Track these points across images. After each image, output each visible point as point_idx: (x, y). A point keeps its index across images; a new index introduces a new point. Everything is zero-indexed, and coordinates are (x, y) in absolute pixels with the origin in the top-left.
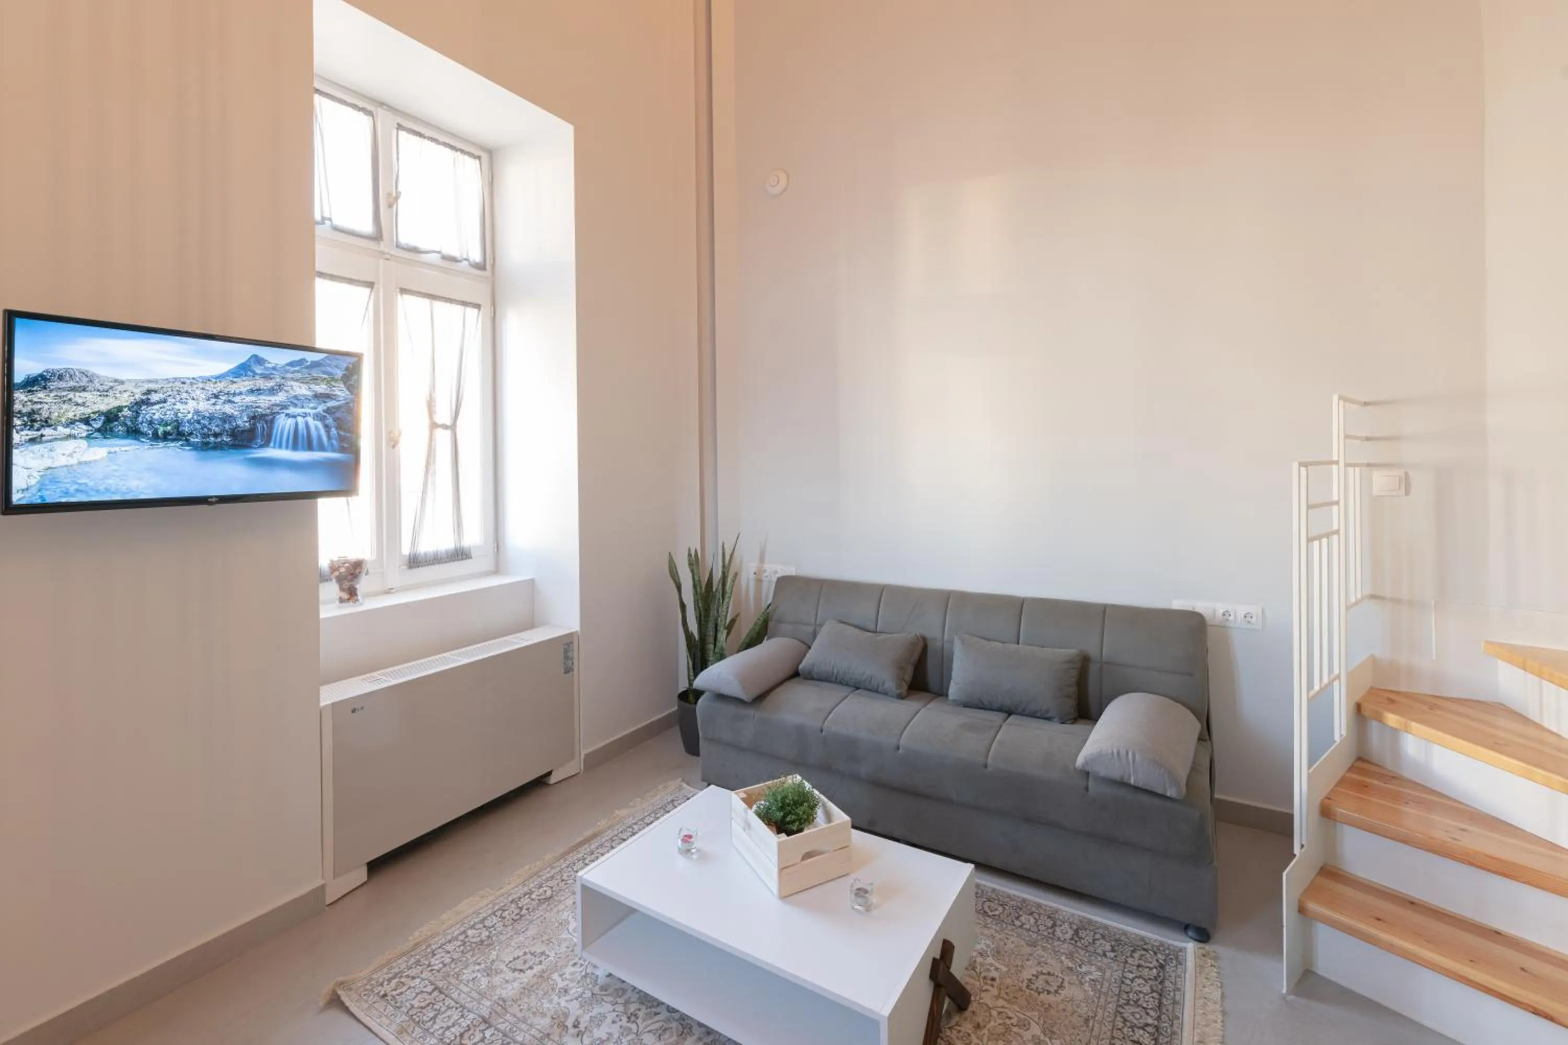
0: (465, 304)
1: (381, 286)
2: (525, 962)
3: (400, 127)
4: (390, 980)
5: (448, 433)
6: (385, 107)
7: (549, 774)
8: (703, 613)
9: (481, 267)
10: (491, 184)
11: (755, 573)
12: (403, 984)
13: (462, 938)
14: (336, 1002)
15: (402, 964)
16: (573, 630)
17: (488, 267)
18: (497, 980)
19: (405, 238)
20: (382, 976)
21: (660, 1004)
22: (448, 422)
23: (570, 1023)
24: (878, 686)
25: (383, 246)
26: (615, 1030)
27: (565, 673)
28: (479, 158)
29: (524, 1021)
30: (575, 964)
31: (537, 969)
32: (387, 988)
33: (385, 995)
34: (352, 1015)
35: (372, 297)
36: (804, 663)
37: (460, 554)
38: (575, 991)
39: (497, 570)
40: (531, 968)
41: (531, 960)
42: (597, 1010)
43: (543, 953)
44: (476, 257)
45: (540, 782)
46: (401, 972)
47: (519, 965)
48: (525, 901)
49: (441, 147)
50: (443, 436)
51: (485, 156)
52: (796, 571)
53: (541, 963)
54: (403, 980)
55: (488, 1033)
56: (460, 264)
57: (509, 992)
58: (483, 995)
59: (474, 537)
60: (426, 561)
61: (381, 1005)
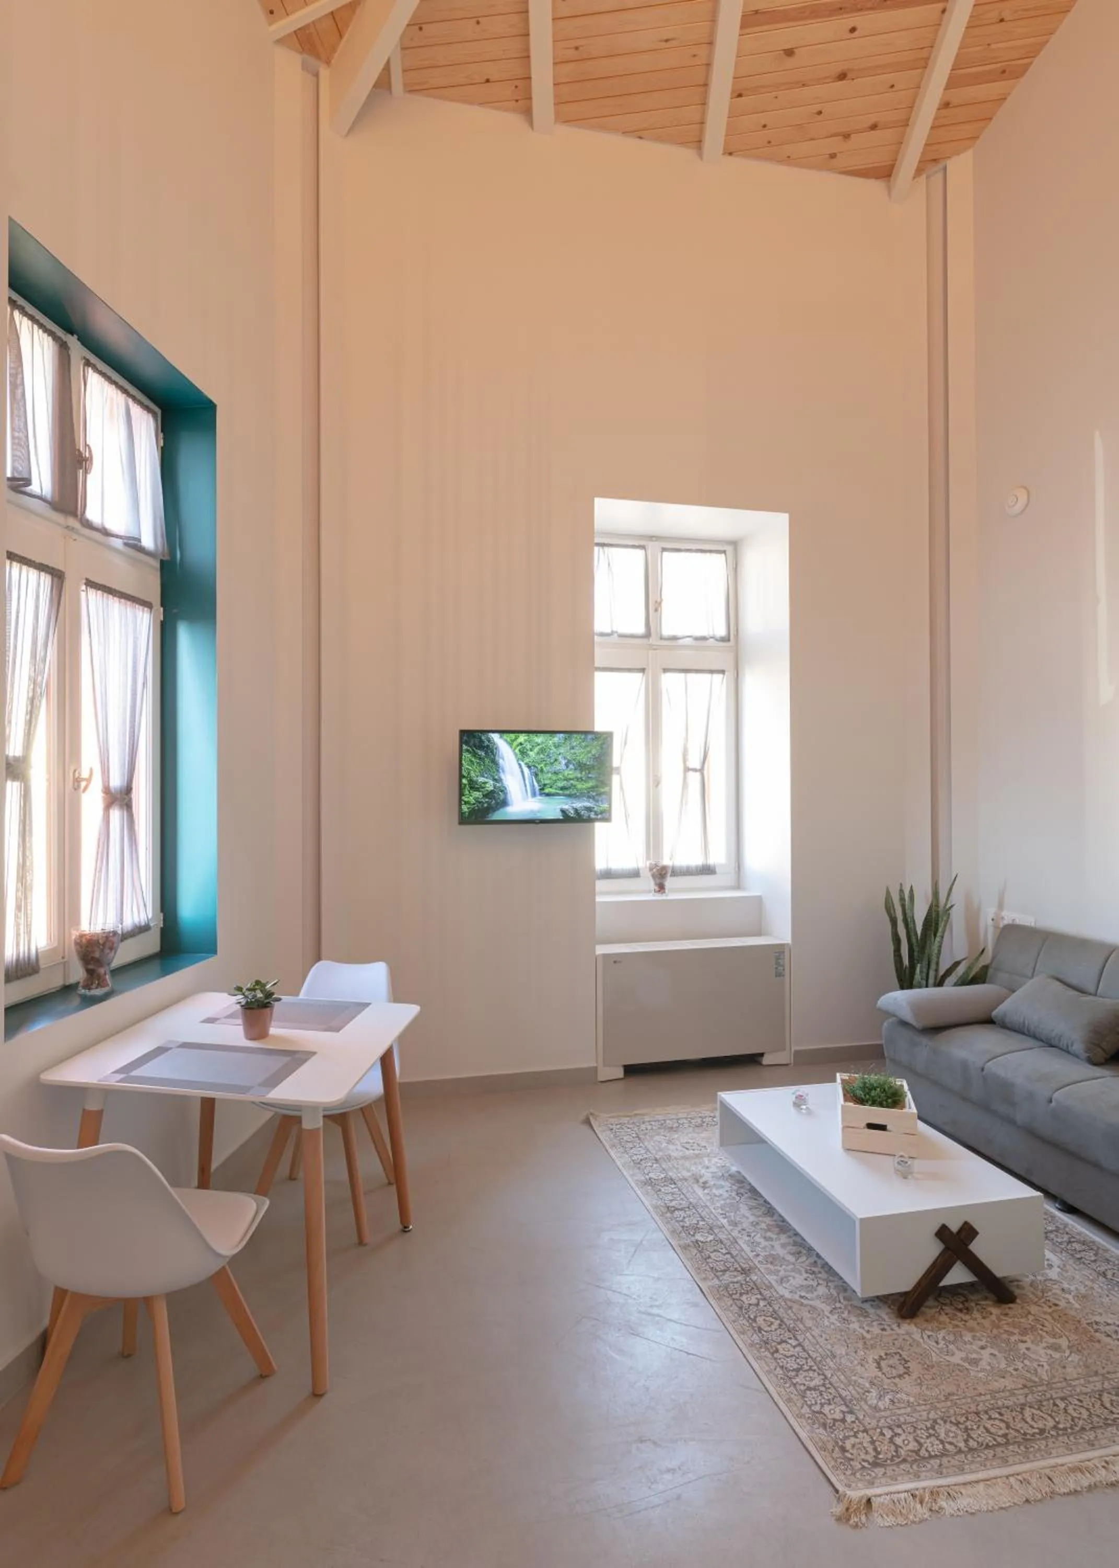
0: (712, 672)
1: (650, 671)
2: (692, 1146)
3: (664, 550)
4: (617, 1125)
5: (698, 775)
6: (654, 539)
7: (762, 1055)
8: (916, 949)
9: (726, 639)
10: (735, 570)
11: (993, 920)
12: (623, 1129)
13: (663, 1122)
14: (587, 1122)
15: (625, 1120)
16: (786, 942)
17: (732, 637)
18: (671, 1147)
19: (667, 631)
20: (612, 1120)
21: (761, 1196)
22: (698, 767)
23: (701, 1181)
24: (1068, 1046)
25: (653, 640)
26: (726, 1195)
27: (776, 976)
28: (724, 552)
29: (677, 1169)
30: (721, 1159)
31: (696, 1152)
32: (614, 1127)
33: (612, 1129)
34: (594, 1130)
35: (644, 678)
36: (997, 1010)
37: (707, 870)
38: (713, 1169)
39: (738, 886)
40: (693, 1150)
41: (695, 1146)
42: (722, 1182)
43: (705, 1147)
44: (721, 632)
45: (752, 1060)
46: (625, 1123)
47: (688, 1146)
48: (707, 1119)
49: (694, 554)
50: (694, 778)
51: (729, 549)
52: (1035, 923)
53: (701, 1150)
54: (623, 1127)
55: (655, 1165)
56: (708, 641)
57: (674, 1154)
58: (660, 1150)
59: (719, 856)
60: (681, 872)
61: (609, 1132)
